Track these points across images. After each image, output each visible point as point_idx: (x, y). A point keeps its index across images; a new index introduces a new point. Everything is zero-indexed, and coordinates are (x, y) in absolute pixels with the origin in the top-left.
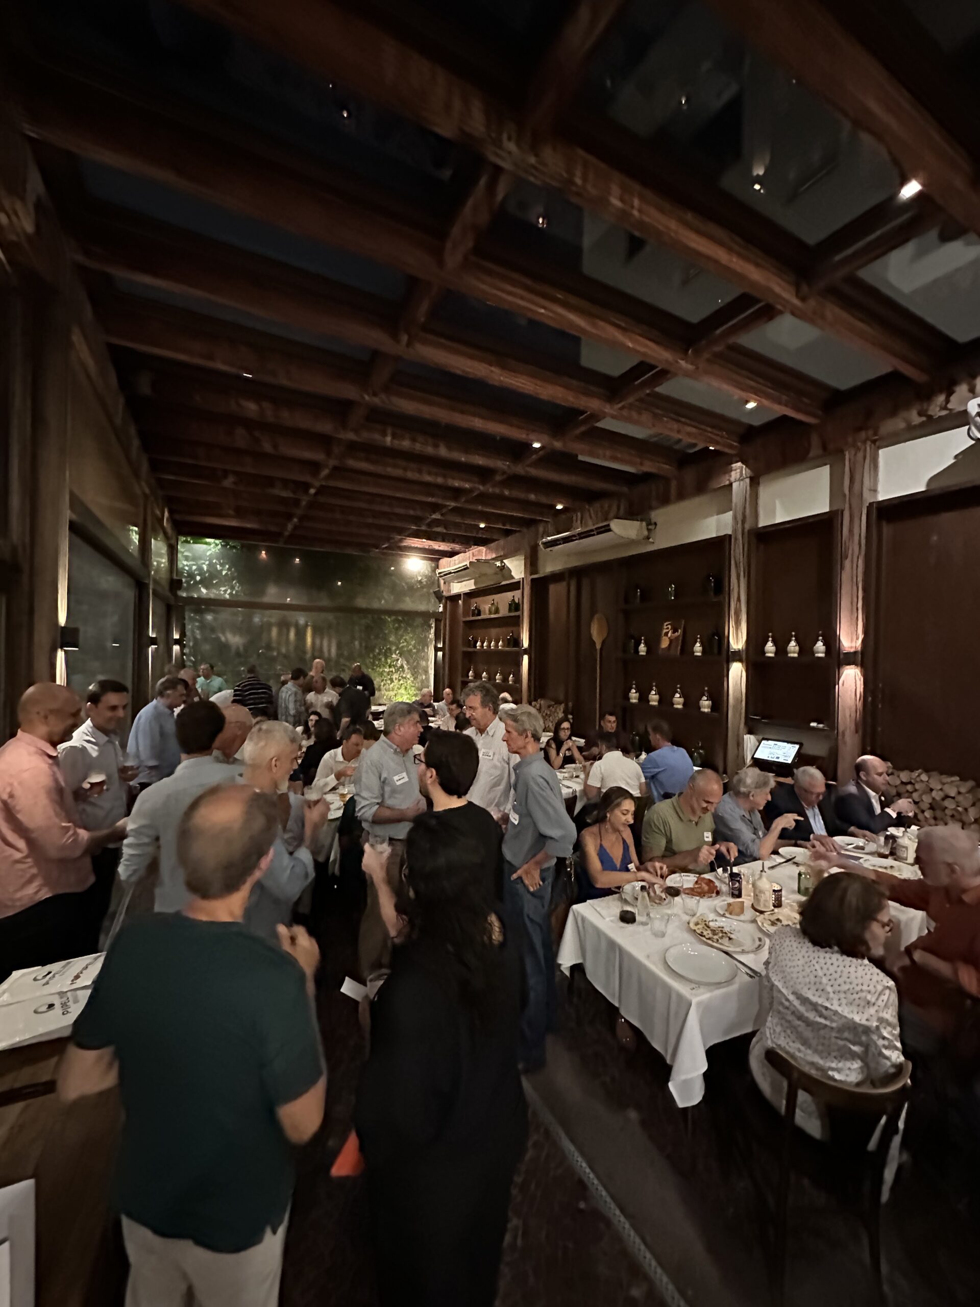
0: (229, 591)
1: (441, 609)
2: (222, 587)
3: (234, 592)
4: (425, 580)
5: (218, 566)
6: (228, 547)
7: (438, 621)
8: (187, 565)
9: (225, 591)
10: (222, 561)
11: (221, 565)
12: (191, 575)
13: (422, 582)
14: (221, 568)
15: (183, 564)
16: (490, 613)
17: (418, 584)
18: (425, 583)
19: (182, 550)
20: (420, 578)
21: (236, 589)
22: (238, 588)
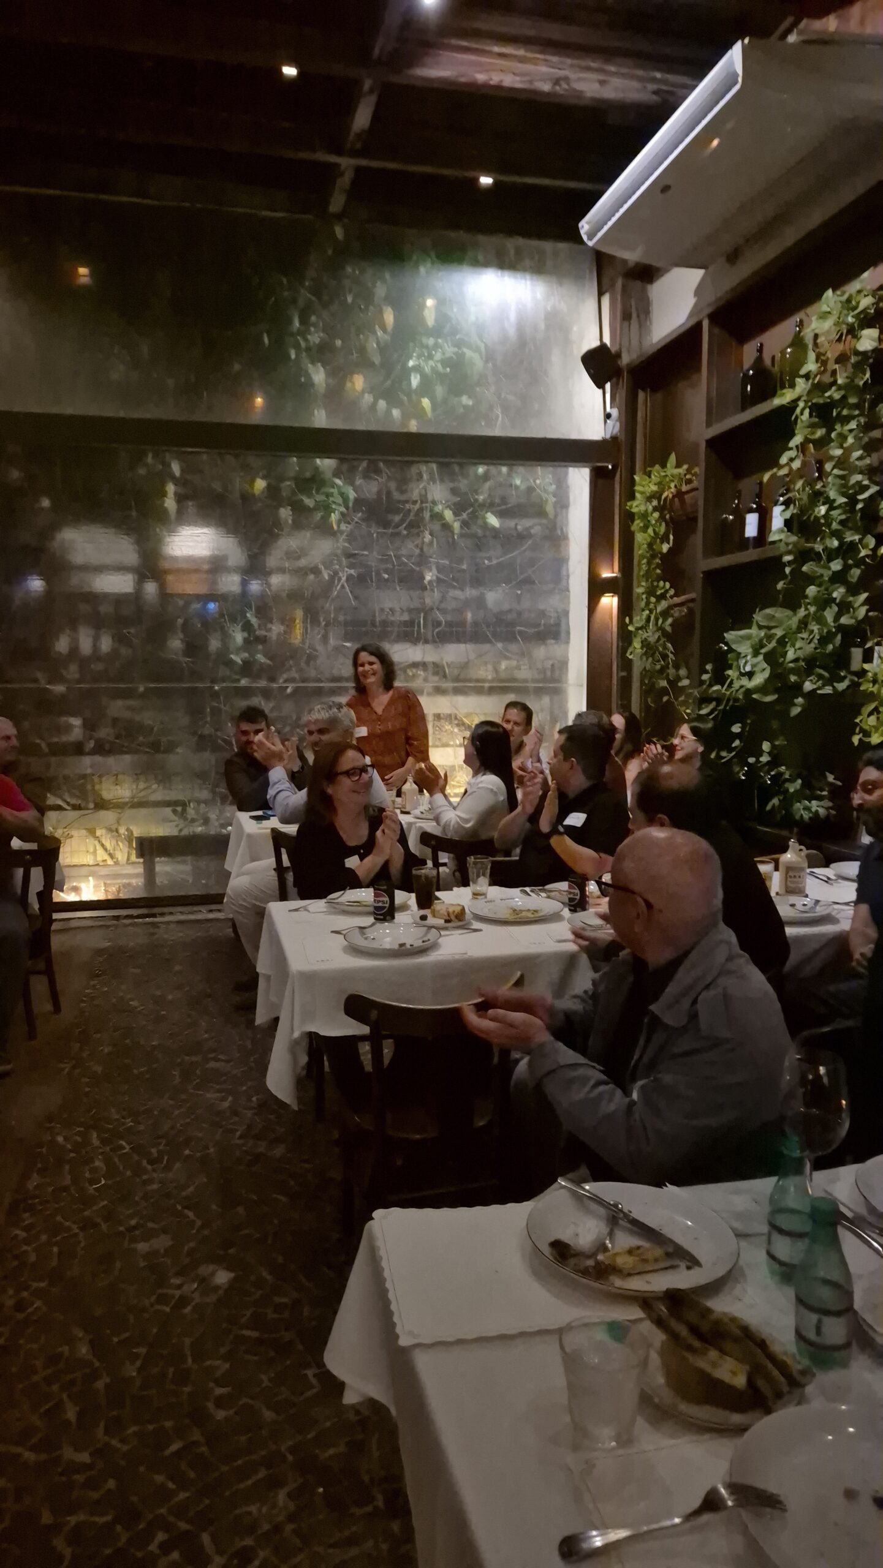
1: (611, 429)
7: (600, 475)
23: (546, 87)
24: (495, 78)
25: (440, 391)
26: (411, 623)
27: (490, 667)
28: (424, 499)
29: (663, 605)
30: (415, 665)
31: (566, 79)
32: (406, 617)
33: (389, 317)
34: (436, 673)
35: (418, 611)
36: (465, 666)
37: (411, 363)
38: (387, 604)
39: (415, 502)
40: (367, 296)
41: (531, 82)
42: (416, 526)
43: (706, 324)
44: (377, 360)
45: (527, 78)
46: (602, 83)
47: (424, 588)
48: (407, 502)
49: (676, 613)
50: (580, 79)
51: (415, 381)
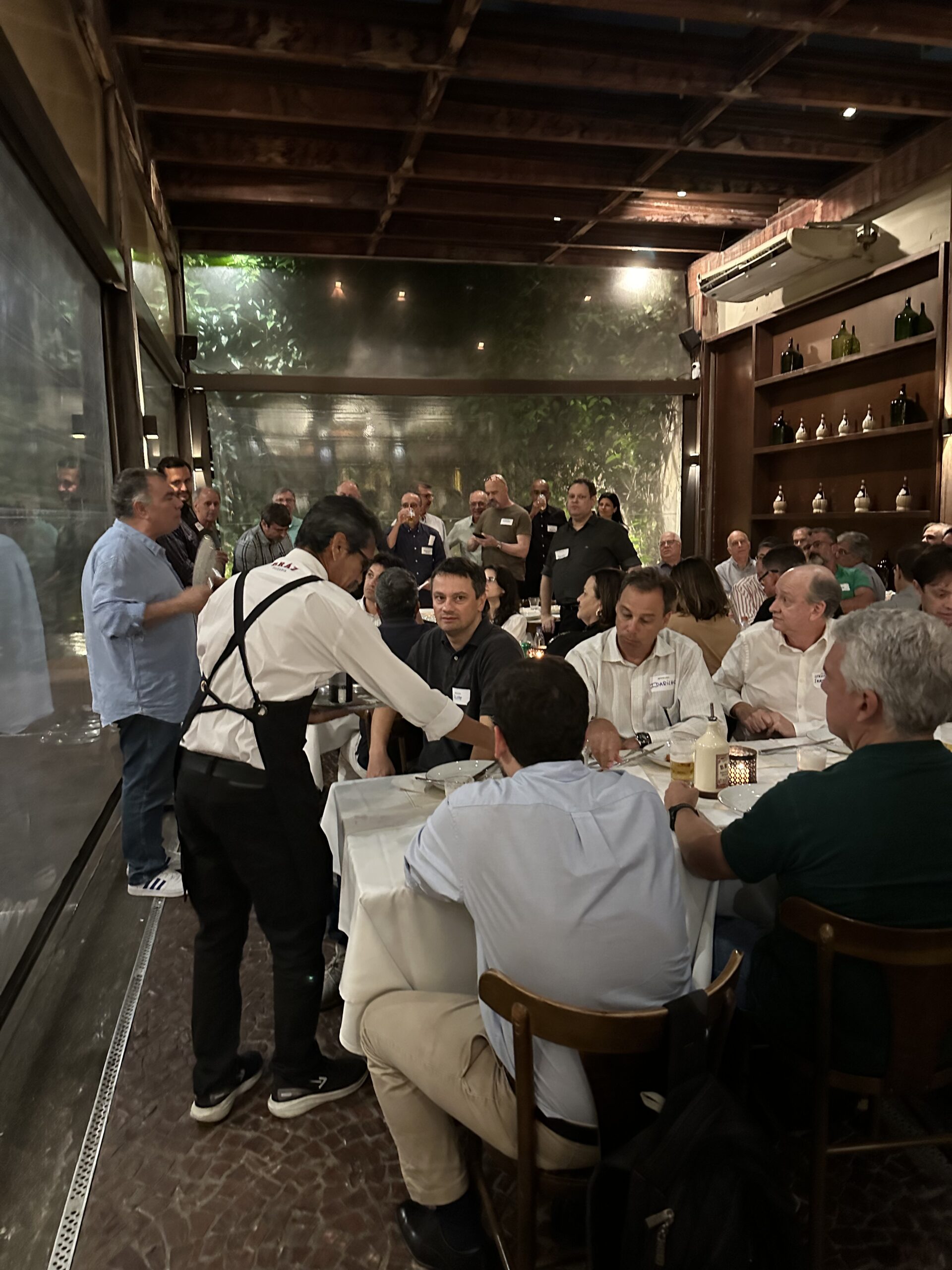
0: (281, 363)
1: (696, 374)
2: (270, 355)
3: (290, 365)
4: (659, 312)
5: (258, 312)
6: (273, 270)
7: (689, 399)
8: (203, 315)
9: (274, 363)
10: (263, 301)
11: (264, 311)
12: (213, 336)
13: (652, 319)
14: (263, 316)
15: (195, 310)
16: (834, 356)
17: (644, 324)
18: (659, 319)
19: (192, 285)
20: (648, 310)
21: (294, 356)
22: (297, 355)
23: (679, 221)
24: (655, 218)
31: (688, 216)
41: (672, 219)
43: (754, 328)
45: (670, 217)
46: (705, 217)
50: (695, 216)
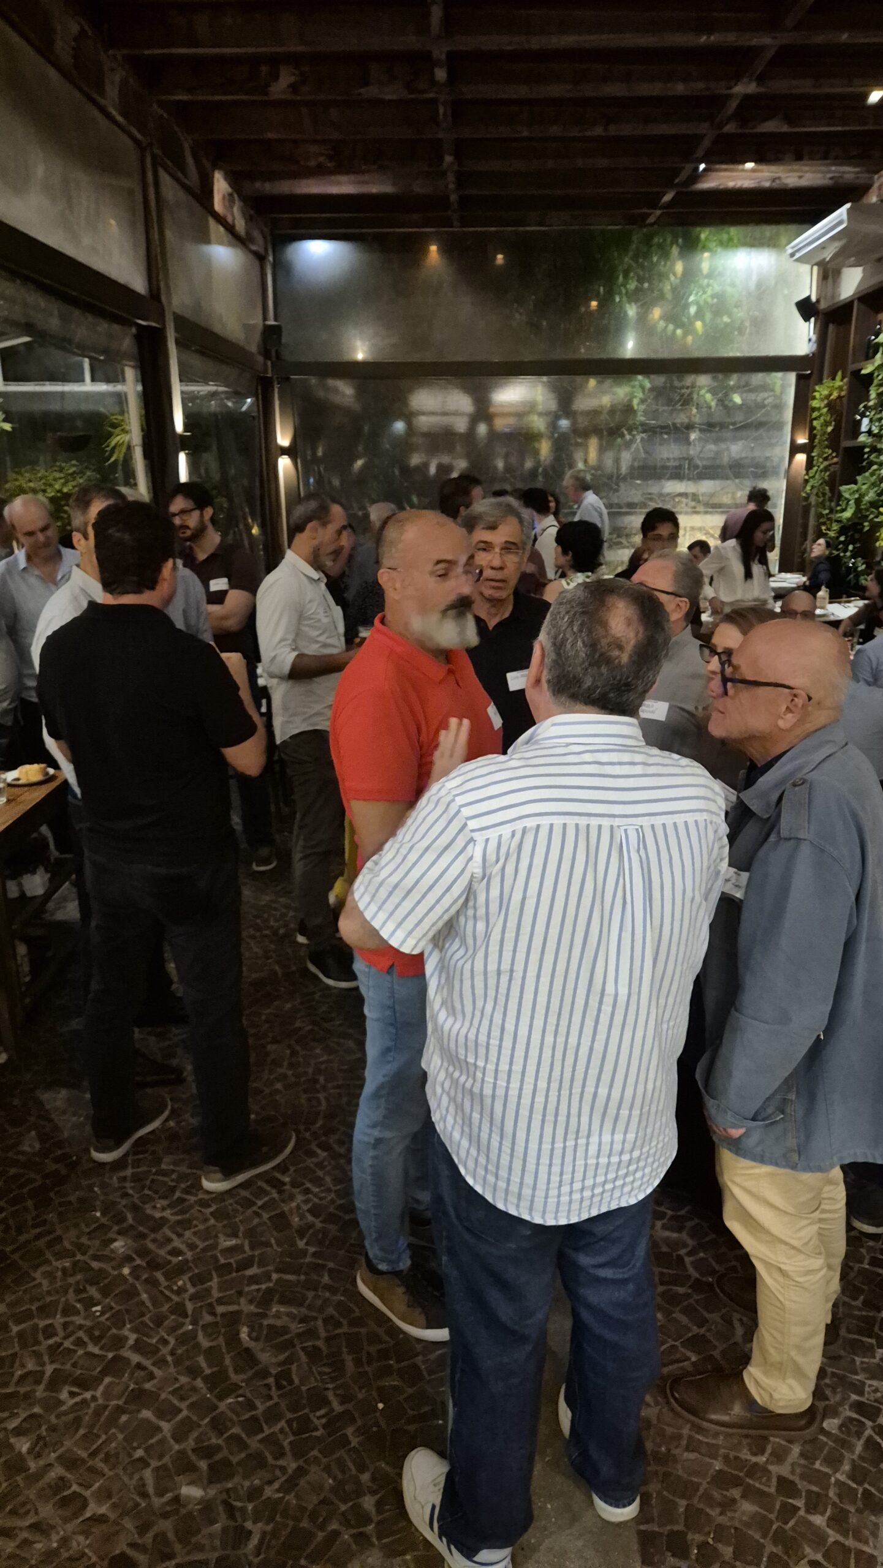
1: (811, 348)
7: (802, 378)
23: (767, 184)
24: (737, 184)
25: (708, 316)
26: (680, 467)
27: (730, 496)
28: (693, 386)
29: (826, 463)
30: (681, 495)
31: (779, 178)
32: (677, 463)
33: (679, 267)
34: (693, 500)
35: (684, 459)
36: (712, 495)
37: (692, 298)
38: (665, 455)
39: (688, 388)
40: (666, 255)
41: (758, 184)
42: (687, 401)
43: (856, 303)
44: (669, 296)
46: (800, 178)
47: (689, 444)
48: (682, 388)
49: (832, 469)
50: (787, 178)
51: (693, 310)
